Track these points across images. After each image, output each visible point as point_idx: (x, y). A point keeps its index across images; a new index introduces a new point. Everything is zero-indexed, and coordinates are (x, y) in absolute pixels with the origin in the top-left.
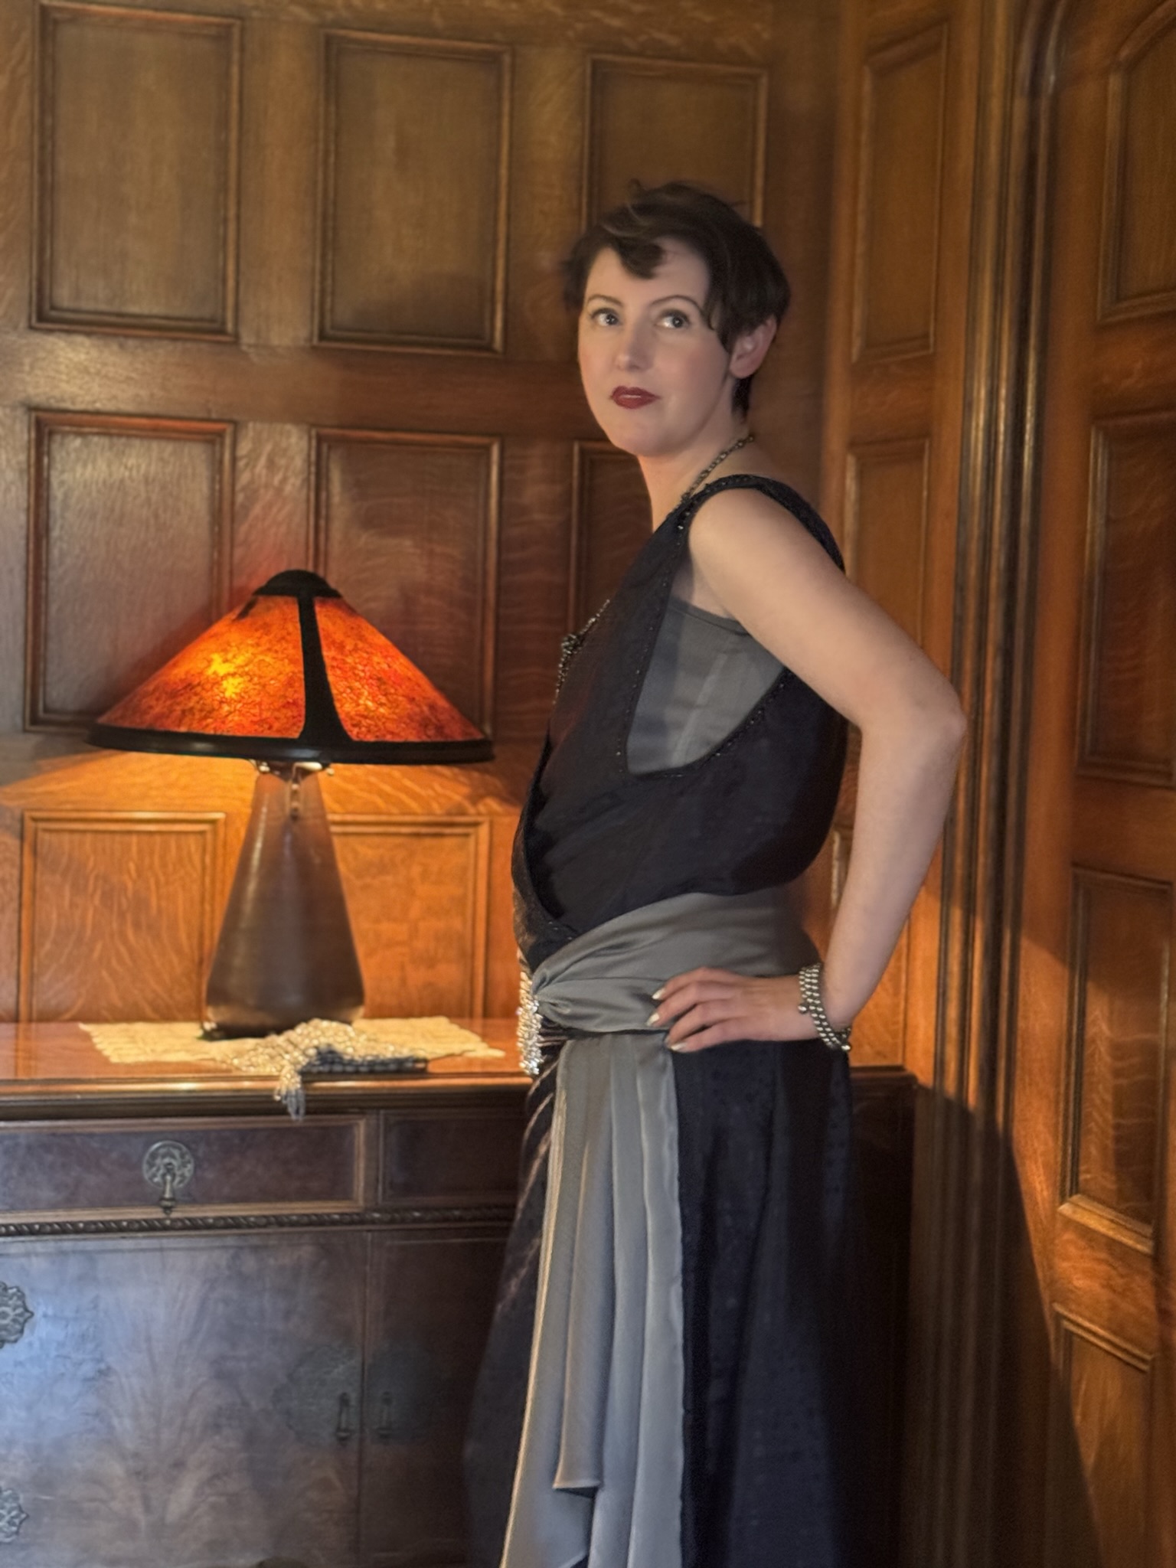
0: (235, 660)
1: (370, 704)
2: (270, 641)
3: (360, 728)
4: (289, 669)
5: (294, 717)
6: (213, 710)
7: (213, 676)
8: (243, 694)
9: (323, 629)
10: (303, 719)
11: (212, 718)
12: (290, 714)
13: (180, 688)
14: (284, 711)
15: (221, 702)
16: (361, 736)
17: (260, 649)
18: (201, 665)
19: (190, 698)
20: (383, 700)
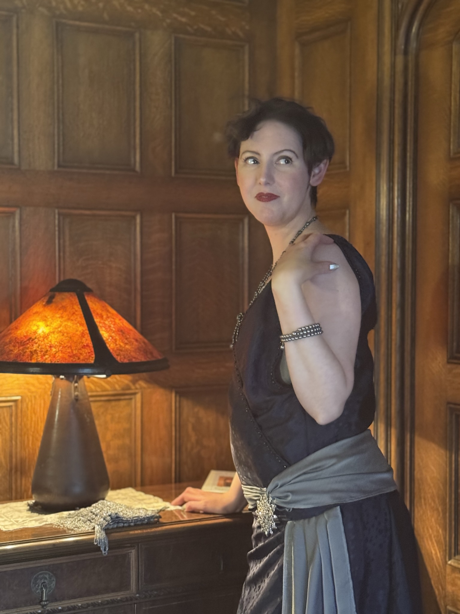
0: (52, 325)
1: (122, 344)
2: (68, 315)
3: (120, 356)
4: (80, 329)
5: (89, 353)
6: (47, 351)
7: (43, 334)
8: (61, 342)
9: (92, 308)
10: (93, 353)
11: (48, 355)
12: (86, 351)
13: (25, 340)
14: (83, 350)
15: (50, 347)
16: (122, 360)
17: (64, 319)
18: (34, 328)
19: (33, 345)
20: (126, 341)
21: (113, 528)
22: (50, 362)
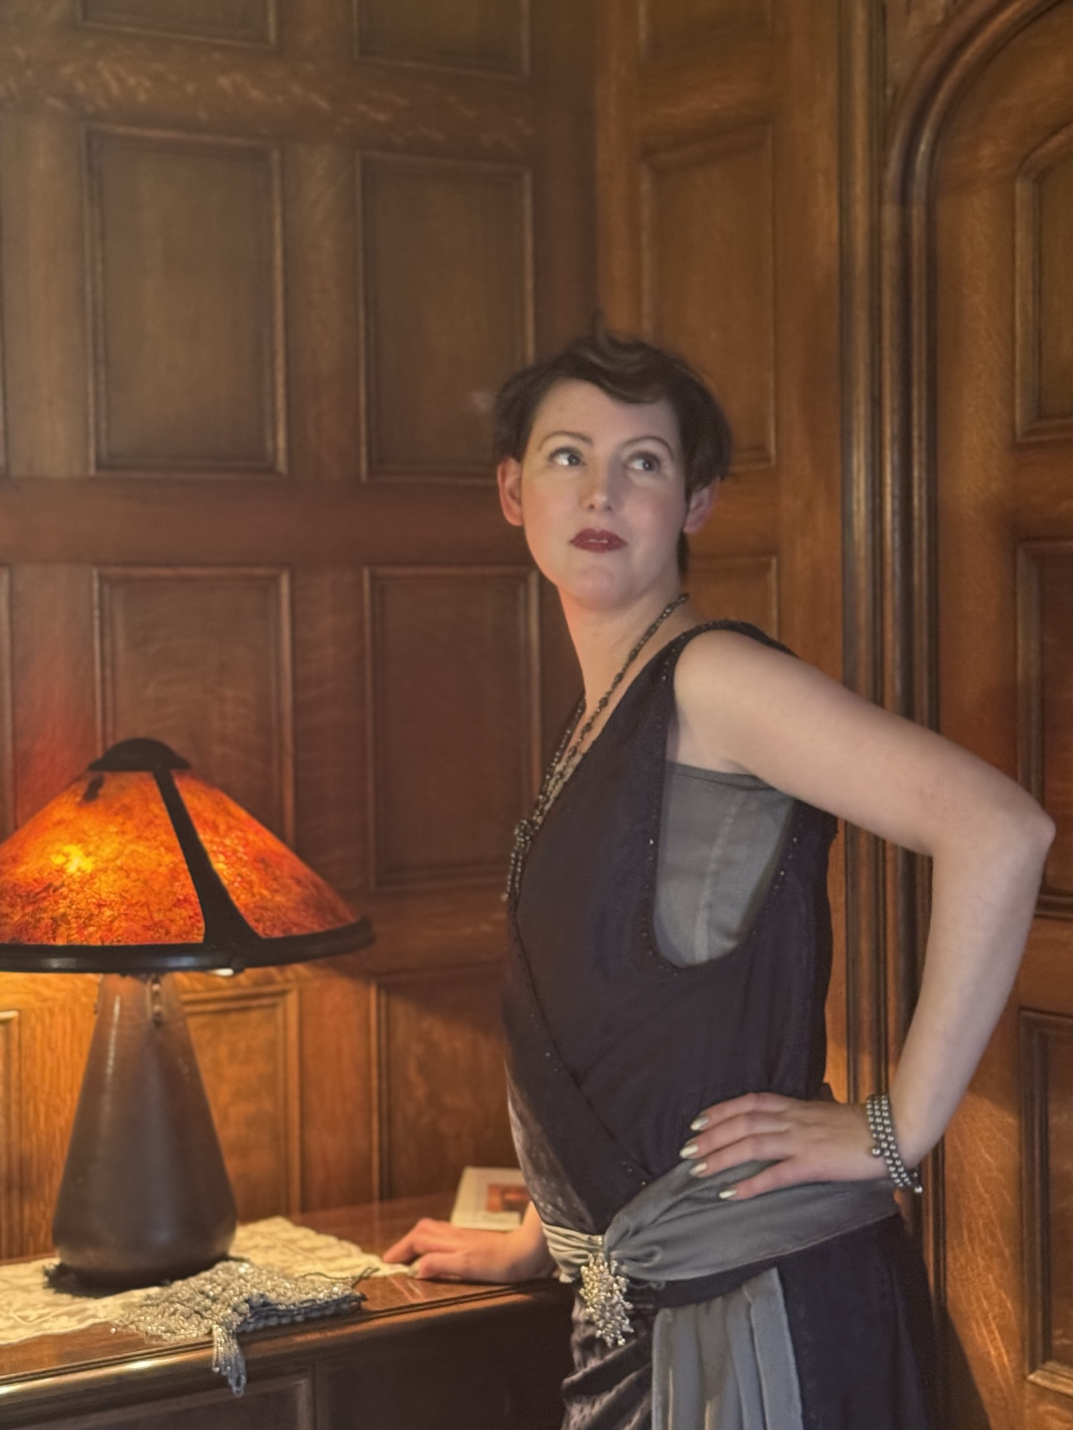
0: (100, 853)
1: (265, 892)
2: (137, 828)
3: (264, 923)
4: (168, 859)
5: (191, 917)
6: (90, 917)
7: (79, 874)
8: (123, 894)
9: (193, 809)
10: (201, 918)
11: (93, 926)
12: (185, 914)
13: (38, 890)
14: (177, 910)
15: (99, 906)
16: (268, 932)
17: (127, 837)
18: (58, 860)
19: (57, 903)
20: (275, 886)
21: (255, 1331)
22: (99, 944)
